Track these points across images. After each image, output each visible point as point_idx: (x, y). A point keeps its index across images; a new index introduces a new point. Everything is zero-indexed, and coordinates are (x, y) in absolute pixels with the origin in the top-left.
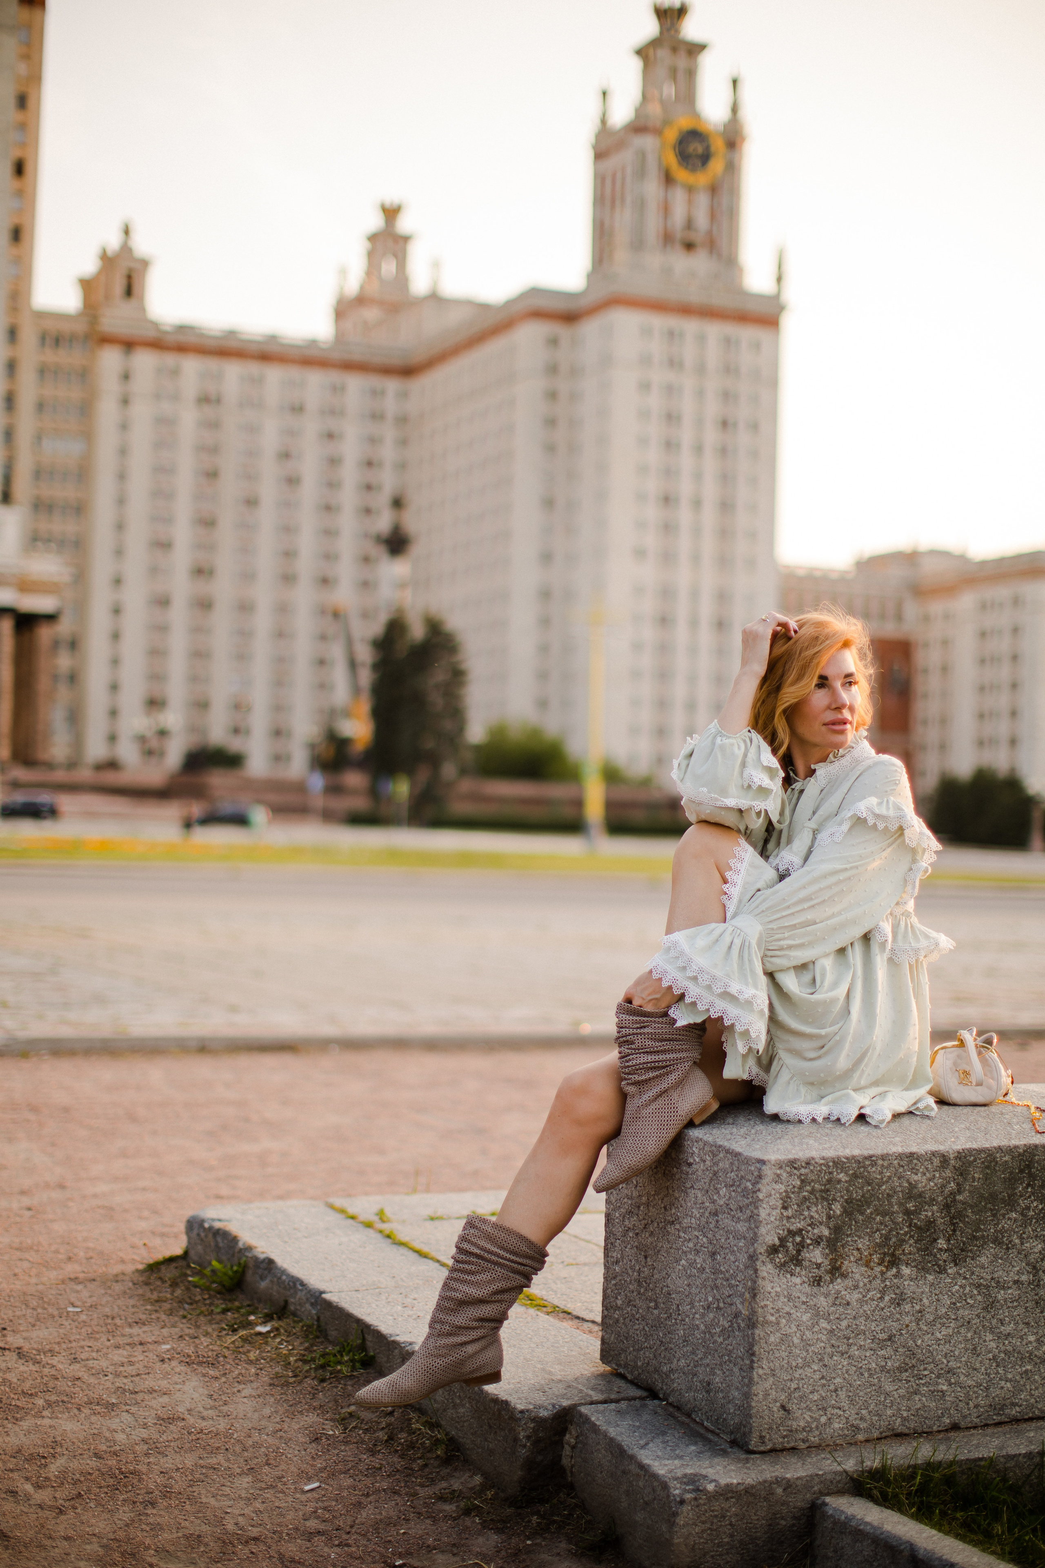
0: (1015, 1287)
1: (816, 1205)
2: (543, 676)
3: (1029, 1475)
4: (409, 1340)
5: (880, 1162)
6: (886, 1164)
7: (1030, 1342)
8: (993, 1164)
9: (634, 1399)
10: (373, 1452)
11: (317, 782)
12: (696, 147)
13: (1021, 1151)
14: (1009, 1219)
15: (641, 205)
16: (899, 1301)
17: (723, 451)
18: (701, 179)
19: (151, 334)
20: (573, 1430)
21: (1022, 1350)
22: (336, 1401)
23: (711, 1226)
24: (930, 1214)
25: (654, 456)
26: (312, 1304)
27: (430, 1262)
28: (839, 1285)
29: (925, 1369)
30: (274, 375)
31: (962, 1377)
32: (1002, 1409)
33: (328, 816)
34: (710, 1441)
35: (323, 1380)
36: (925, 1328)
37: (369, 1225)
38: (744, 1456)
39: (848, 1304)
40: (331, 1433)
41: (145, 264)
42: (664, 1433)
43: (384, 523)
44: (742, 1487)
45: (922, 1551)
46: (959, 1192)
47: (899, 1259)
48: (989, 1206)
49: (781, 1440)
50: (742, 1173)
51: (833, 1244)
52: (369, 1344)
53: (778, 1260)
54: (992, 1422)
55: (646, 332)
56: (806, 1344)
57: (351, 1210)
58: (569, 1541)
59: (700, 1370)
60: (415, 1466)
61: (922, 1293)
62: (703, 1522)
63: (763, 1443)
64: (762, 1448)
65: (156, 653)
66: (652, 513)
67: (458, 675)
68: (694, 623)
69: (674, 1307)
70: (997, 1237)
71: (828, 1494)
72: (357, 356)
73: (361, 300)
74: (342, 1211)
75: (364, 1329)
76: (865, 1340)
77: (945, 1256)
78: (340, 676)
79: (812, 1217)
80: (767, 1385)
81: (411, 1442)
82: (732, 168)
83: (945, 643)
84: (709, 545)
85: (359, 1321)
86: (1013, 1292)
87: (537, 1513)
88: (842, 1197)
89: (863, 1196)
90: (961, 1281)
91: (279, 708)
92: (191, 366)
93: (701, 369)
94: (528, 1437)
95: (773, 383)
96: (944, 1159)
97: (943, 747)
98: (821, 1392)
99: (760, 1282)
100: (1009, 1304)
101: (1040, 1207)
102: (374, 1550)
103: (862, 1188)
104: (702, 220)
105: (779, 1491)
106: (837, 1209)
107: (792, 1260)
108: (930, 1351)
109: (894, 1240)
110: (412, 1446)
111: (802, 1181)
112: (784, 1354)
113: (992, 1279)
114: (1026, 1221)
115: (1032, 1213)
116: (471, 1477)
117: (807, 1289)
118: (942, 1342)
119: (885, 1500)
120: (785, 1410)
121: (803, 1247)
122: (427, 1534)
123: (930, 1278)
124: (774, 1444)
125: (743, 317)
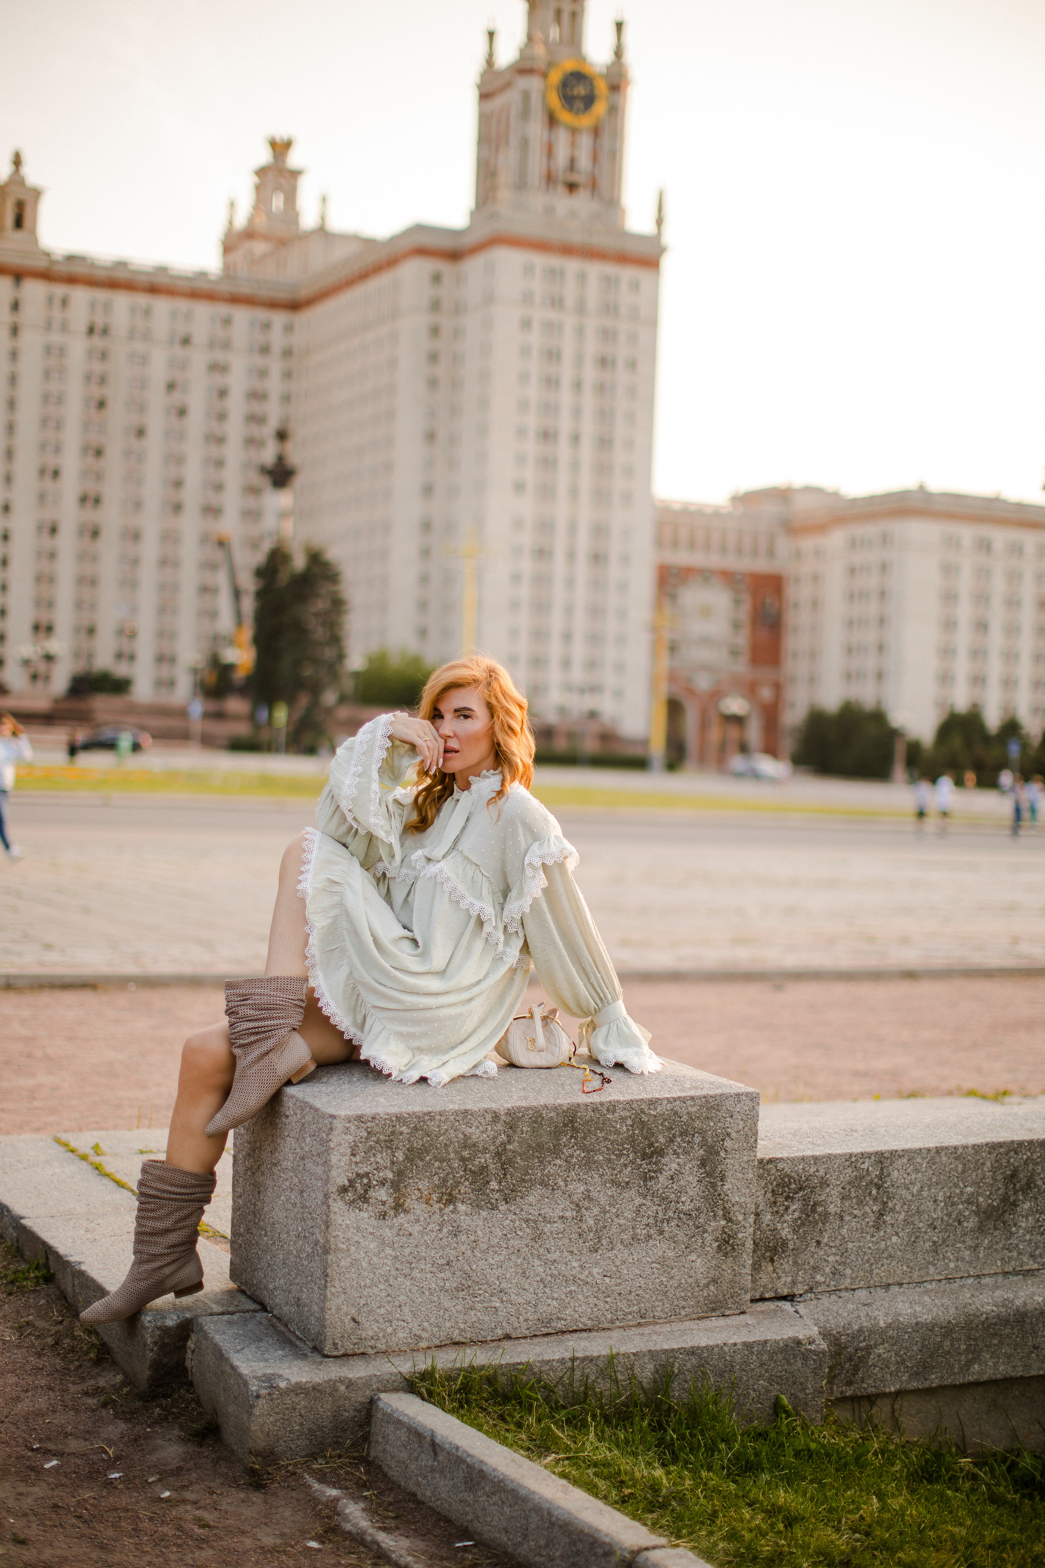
0: (560, 1221)
1: (381, 1153)
2: (423, 606)
3: (562, 1377)
4: (79, 1260)
5: (438, 1117)
6: (443, 1119)
7: (574, 1267)
8: (540, 1119)
9: (248, 1311)
10: (39, 1355)
11: (197, 708)
12: (580, 90)
13: (565, 1108)
14: (554, 1165)
15: (525, 144)
16: (456, 1233)
17: (601, 389)
18: (585, 121)
19: (41, 264)
20: (194, 1337)
21: (566, 1274)
22: (18, 1312)
23: (301, 1168)
24: (483, 1160)
25: (533, 392)
26: (14, 1228)
27: (125, 1191)
28: (402, 1218)
29: (480, 1289)
30: (162, 306)
31: (513, 1296)
32: (549, 1322)
33: (208, 742)
34: (297, 1346)
35: (10, 1294)
36: (479, 1255)
37: (84, 1158)
38: (320, 1360)
39: (410, 1235)
40: (8, 1338)
41: (37, 194)
42: (260, 1340)
43: (268, 456)
44: (310, 1385)
45: (439, 1437)
46: (509, 1142)
47: (456, 1198)
48: (536, 1154)
49: (352, 1346)
50: (320, 1126)
51: (396, 1185)
52: (51, 1263)
53: (347, 1198)
54: (540, 1333)
55: (528, 270)
56: (373, 1268)
57: (73, 1144)
58: (181, 1429)
59: (293, 1288)
60: (72, 1367)
61: (477, 1226)
62: (277, 1413)
63: (336, 1348)
64: (335, 1353)
65: (44, 579)
66: (531, 447)
67: (338, 604)
68: (571, 556)
69: (277, 1235)
70: (543, 1180)
71: (385, 1391)
72: (244, 289)
73: (249, 234)
74: (65, 1145)
75: (48, 1250)
76: (425, 1264)
77: (497, 1196)
78: (224, 603)
79: (377, 1163)
80: (339, 1301)
81: (73, 1347)
82: (615, 111)
83: (816, 578)
84: (586, 480)
85: (44, 1243)
86: (560, 1226)
87: (161, 1406)
88: (404, 1146)
89: (423, 1145)
90: (511, 1216)
91: (165, 634)
92: (80, 296)
93: (581, 308)
94: (155, 1343)
95: (653, 323)
96: (496, 1117)
97: (812, 680)
98: (387, 1307)
99: (332, 1216)
100: (555, 1236)
101: (583, 1155)
102: (19, 1436)
103: (422, 1139)
104: (584, 162)
105: (343, 1388)
106: (400, 1156)
107: (360, 1198)
108: (484, 1274)
109: (451, 1182)
110: (72, 1350)
111: (369, 1133)
112: (354, 1276)
113: (539, 1214)
114: (570, 1167)
115: (575, 1160)
116: (114, 1376)
117: (373, 1222)
118: (495, 1267)
119: (430, 1397)
120: (355, 1322)
121: (370, 1187)
122: (68, 1423)
123: (484, 1213)
124: (346, 1349)
125: (623, 258)
